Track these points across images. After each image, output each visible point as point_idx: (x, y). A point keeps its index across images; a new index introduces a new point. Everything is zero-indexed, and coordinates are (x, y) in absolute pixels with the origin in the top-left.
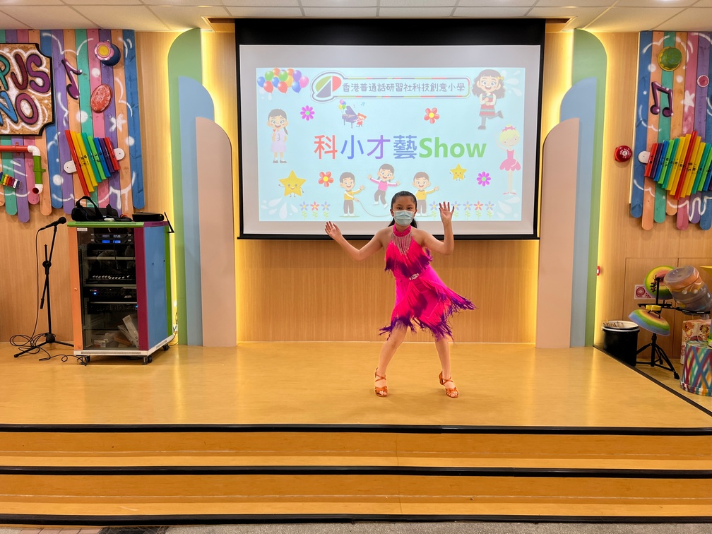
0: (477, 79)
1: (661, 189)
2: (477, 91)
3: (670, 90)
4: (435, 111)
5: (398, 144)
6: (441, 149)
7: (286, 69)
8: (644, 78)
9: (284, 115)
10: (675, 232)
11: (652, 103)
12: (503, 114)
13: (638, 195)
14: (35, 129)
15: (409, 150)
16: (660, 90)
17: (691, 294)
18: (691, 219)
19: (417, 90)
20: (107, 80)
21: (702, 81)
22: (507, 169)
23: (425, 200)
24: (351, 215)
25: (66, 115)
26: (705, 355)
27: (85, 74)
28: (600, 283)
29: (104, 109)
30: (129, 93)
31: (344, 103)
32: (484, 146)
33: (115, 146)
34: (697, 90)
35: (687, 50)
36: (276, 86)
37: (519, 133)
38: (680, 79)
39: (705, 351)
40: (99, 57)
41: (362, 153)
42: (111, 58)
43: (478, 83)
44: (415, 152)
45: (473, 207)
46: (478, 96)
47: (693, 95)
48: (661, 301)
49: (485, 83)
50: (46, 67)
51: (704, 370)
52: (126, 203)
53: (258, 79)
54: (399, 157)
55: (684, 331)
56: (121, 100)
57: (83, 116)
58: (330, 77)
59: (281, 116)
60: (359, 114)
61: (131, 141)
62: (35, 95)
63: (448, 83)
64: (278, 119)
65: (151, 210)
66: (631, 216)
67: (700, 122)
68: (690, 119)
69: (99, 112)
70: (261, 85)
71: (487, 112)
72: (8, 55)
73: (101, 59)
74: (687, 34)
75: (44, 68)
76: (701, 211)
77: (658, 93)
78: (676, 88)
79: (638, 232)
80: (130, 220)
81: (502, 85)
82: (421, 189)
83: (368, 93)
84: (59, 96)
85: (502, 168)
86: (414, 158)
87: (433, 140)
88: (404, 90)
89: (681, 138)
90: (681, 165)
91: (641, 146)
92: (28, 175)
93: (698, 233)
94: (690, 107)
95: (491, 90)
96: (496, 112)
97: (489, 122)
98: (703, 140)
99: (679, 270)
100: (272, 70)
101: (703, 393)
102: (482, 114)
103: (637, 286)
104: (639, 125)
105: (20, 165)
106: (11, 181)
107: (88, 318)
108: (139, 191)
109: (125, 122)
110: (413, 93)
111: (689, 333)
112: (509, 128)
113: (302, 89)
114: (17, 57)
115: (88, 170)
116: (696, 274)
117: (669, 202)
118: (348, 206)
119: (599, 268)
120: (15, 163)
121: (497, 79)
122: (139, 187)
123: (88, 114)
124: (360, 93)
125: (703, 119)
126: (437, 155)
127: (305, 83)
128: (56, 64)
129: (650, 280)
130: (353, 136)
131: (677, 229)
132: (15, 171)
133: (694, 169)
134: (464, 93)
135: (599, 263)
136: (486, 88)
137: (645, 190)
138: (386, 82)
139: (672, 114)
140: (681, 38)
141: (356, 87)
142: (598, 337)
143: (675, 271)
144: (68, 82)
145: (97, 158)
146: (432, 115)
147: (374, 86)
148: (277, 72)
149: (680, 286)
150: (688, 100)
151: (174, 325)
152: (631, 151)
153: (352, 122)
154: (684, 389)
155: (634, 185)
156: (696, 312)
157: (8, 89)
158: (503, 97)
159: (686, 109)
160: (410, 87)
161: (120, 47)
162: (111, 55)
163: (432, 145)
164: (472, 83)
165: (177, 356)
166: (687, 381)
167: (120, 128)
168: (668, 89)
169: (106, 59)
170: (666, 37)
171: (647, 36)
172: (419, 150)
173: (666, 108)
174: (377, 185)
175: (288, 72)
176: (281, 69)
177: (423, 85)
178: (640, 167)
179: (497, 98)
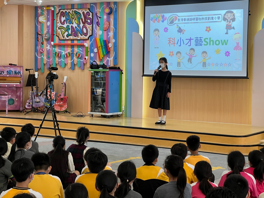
0: (225, 15)
2: (225, 19)
4: (209, 27)
5: (196, 40)
6: (212, 42)
7: (160, 14)
12: (235, 28)
14: (87, 37)
15: (200, 43)
19: (203, 20)
20: (108, 19)
22: (237, 50)
23: (205, 62)
24: (180, 68)
25: (96, 32)
27: (102, 18)
29: (107, 30)
30: (114, 24)
31: (178, 26)
32: (227, 40)
33: (109, 42)
36: (156, 21)
37: (241, 35)
40: (106, 12)
41: (184, 44)
44: (202, 44)
45: (223, 65)
46: (225, 21)
49: (228, 16)
50: (91, 16)
52: (112, 63)
53: (151, 18)
54: (196, 45)
56: (112, 26)
58: (174, 16)
60: (183, 29)
61: (114, 41)
62: (87, 26)
63: (214, 16)
64: (157, 32)
65: (118, 66)
69: (105, 31)
70: (152, 20)
71: (229, 27)
72: (81, 12)
75: (91, 17)
81: (234, 16)
82: (204, 58)
83: (186, 22)
84: (94, 26)
85: (234, 49)
86: (202, 46)
87: (209, 39)
88: (198, 20)
92: (84, 53)
95: (230, 18)
96: (232, 27)
97: (230, 31)
100: (155, 15)
105: (82, 50)
106: (79, 55)
108: (116, 59)
109: (113, 34)
110: (201, 21)
112: (237, 33)
113: (164, 21)
114: (83, 13)
115: (101, 51)
118: (179, 64)
120: (81, 49)
121: (232, 14)
122: (115, 57)
123: (102, 32)
124: (184, 22)
126: (210, 45)
127: (165, 19)
128: (94, 14)
130: (181, 38)
132: (81, 52)
134: (220, 20)
136: (228, 18)
138: (192, 17)
141: (182, 19)
144: (97, 21)
145: (103, 47)
146: (208, 29)
147: (188, 19)
148: (157, 15)
153: (181, 33)
157: (80, 24)
158: (235, 21)
160: (201, 19)
161: (113, 8)
162: (109, 11)
163: (208, 41)
164: (223, 16)
167: (111, 36)
169: (108, 13)
172: (204, 43)
174: (189, 56)
176: (158, 14)
177: (205, 18)
179: (232, 22)
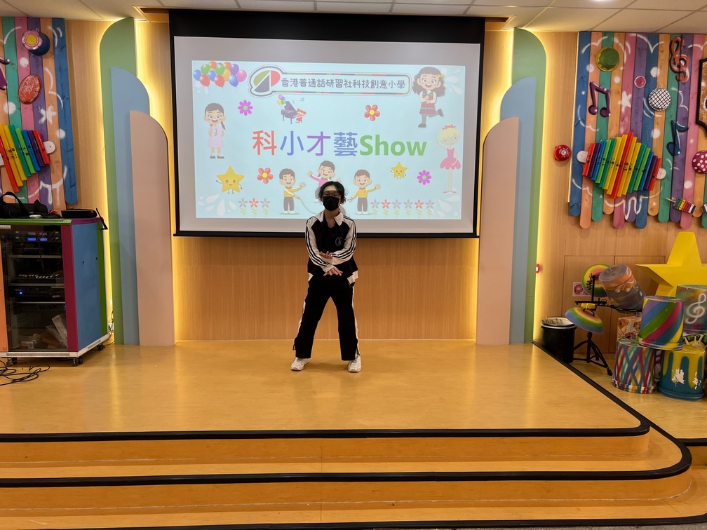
0: (417, 77)
1: (599, 189)
2: (417, 89)
3: (607, 90)
4: (375, 108)
5: (338, 140)
6: (382, 147)
7: (223, 62)
8: (582, 77)
9: (221, 109)
10: (611, 231)
11: (590, 103)
12: (444, 113)
13: (577, 194)
15: (350, 147)
16: (598, 90)
17: (623, 292)
18: (627, 218)
19: (357, 86)
20: (36, 70)
21: (639, 82)
22: (448, 168)
23: (366, 198)
24: (291, 212)
26: (635, 353)
27: (12, 64)
28: (539, 280)
30: (59, 84)
31: (282, 98)
32: (425, 144)
33: (45, 138)
34: (634, 91)
35: (625, 51)
36: (213, 80)
37: (459, 131)
38: (617, 80)
39: (635, 349)
40: (26, 46)
41: (302, 149)
42: (39, 47)
43: (418, 80)
44: (356, 149)
45: (414, 206)
46: (419, 94)
47: (630, 96)
48: (596, 299)
49: (425, 81)
51: (634, 368)
52: (58, 198)
53: (194, 73)
54: (339, 154)
55: (619, 328)
56: (51, 91)
57: (11, 108)
58: (269, 71)
59: (218, 111)
61: (62, 134)
63: (388, 80)
64: (215, 113)
65: (84, 206)
66: (570, 214)
67: (636, 123)
68: (626, 119)
69: (27, 103)
70: (198, 79)
71: (428, 110)
73: (29, 48)
74: (625, 35)
76: (637, 210)
77: (596, 93)
78: (614, 88)
79: (576, 231)
80: (59, 217)
81: (443, 83)
82: (362, 187)
83: (307, 88)
85: (442, 166)
86: (355, 155)
87: (374, 138)
88: (344, 86)
89: (618, 138)
90: (617, 165)
91: (580, 145)
93: (634, 231)
94: (627, 108)
95: (432, 88)
96: (437, 110)
97: (429, 120)
98: (638, 141)
99: (614, 269)
100: (208, 62)
101: (632, 390)
102: (422, 112)
103: (575, 284)
104: (577, 124)
107: (14, 318)
108: (72, 186)
109: (55, 114)
110: (352, 90)
111: (623, 329)
112: (449, 127)
113: (240, 83)
115: (16, 163)
116: (629, 273)
117: (606, 202)
118: (289, 203)
119: (538, 265)
121: (437, 77)
122: (71, 182)
123: (17, 105)
124: (300, 88)
125: (639, 119)
126: (378, 153)
127: (243, 77)
129: (587, 278)
130: (292, 133)
131: (614, 227)
133: (630, 169)
134: (405, 90)
135: (539, 261)
136: (426, 85)
137: (583, 189)
138: (325, 78)
139: (610, 115)
140: (619, 39)
141: (295, 82)
142: (536, 334)
143: (609, 270)
145: (25, 151)
146: (372, 112)
147: (314, 82)
148: (214, 66)
149: (614, 285)
150: (626, 101)
151: (110, 323)
152: (569, 151)
153: (292, 118)
154: (615, 386)
155: (572, 183)
156: (628, 310)
158: (444, 95)
159: (623, 110)
160: (350, 83)
161: (50, 36)
162: (40, 44)
163: (372, 143)
164: (413, 80)
165: (114, 356)
166: (618, 378)
167: (50, 120)
168: (605, 90)
169: (34, 48)
170: (604, 38)
171: (586, 36)
172: (360, 148)
173: (604, 109)
174: (318, 182)
175: (225, 65)
176: (217, 62)
177: (364, 81)
178: (578, 166)
179: (437, 96)
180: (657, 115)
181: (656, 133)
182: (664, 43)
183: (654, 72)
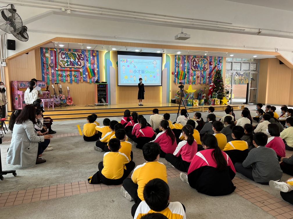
1: (178, 78)
4: (147, 66)
5: (142, 71)
7: (125, 59)
8: (175, 62)
9: (125, 66)
12: (157, 67)
13: (175, 79)
14: (81, 67)
16: (178, 64)
20: (94, 59)
22: (158, 75)
23: (146, 80)
24: (135, 82)
25: (86, 65)
27: (89, 58)
28: (170, 93)
31: (134, 65)
32: (154, 72)
33: (95, 70)
34: (183, 64)
35: (181, 58)
36: (123, 61)
38: (180, 62)
41: (137, 72)
46: (153, 64)
54: (142, 73)
56: (96, 62)
57: (89, 65)
58: (132, 60)
60: (136, 66)
61: (97, 69)
62: (81, 61)
63: (149, 62)
66: (174, 83)
68: (182, 68)
69: (92, 64)
70: (121, 61)
72: (76, 54)
74: (181, 55)
75: (83, 56)
79: (175, 85)
83: (137, 63)
84: (85, 61)
88: (143, 63)
89: (181, 71)
90: (181, 75)
91: (175, 72)
92: (79, 75)
97: (155, 68)
98: (183, 71)
100: (123, 59)
103: (175, 93)
104: (175, 69)
105: (77, 73)
106: (76, 76)
108: (99, 77)
112: (158, 69)
113: (127, 62)
114: (78, 54)
115: (90, 74)
117: (179, 80)
121: (156, 62)
128: (85, 56)
129: (177, 92)
130: (135, 70)
134: (151, 64)
135: (170, 90)
138: (140, 62)
139: (179, 67)
144: (87, 59)
145: (92, 72)
150: (181, 65)
153: (135, 68)
157: (76, 60)
158: (157, 64)
161: (96, 53)
163: (147, 72)
164: (152, 62)
167: (96, 67)
170: (178, 56)
171: (176, 56)
172: (145, 72)
174: (139, 77)
177: (145, 62)
178: (175, 75)
180: (186, 67)
181: (186, 70)
182: (186, 57)
183: (185, 61)
